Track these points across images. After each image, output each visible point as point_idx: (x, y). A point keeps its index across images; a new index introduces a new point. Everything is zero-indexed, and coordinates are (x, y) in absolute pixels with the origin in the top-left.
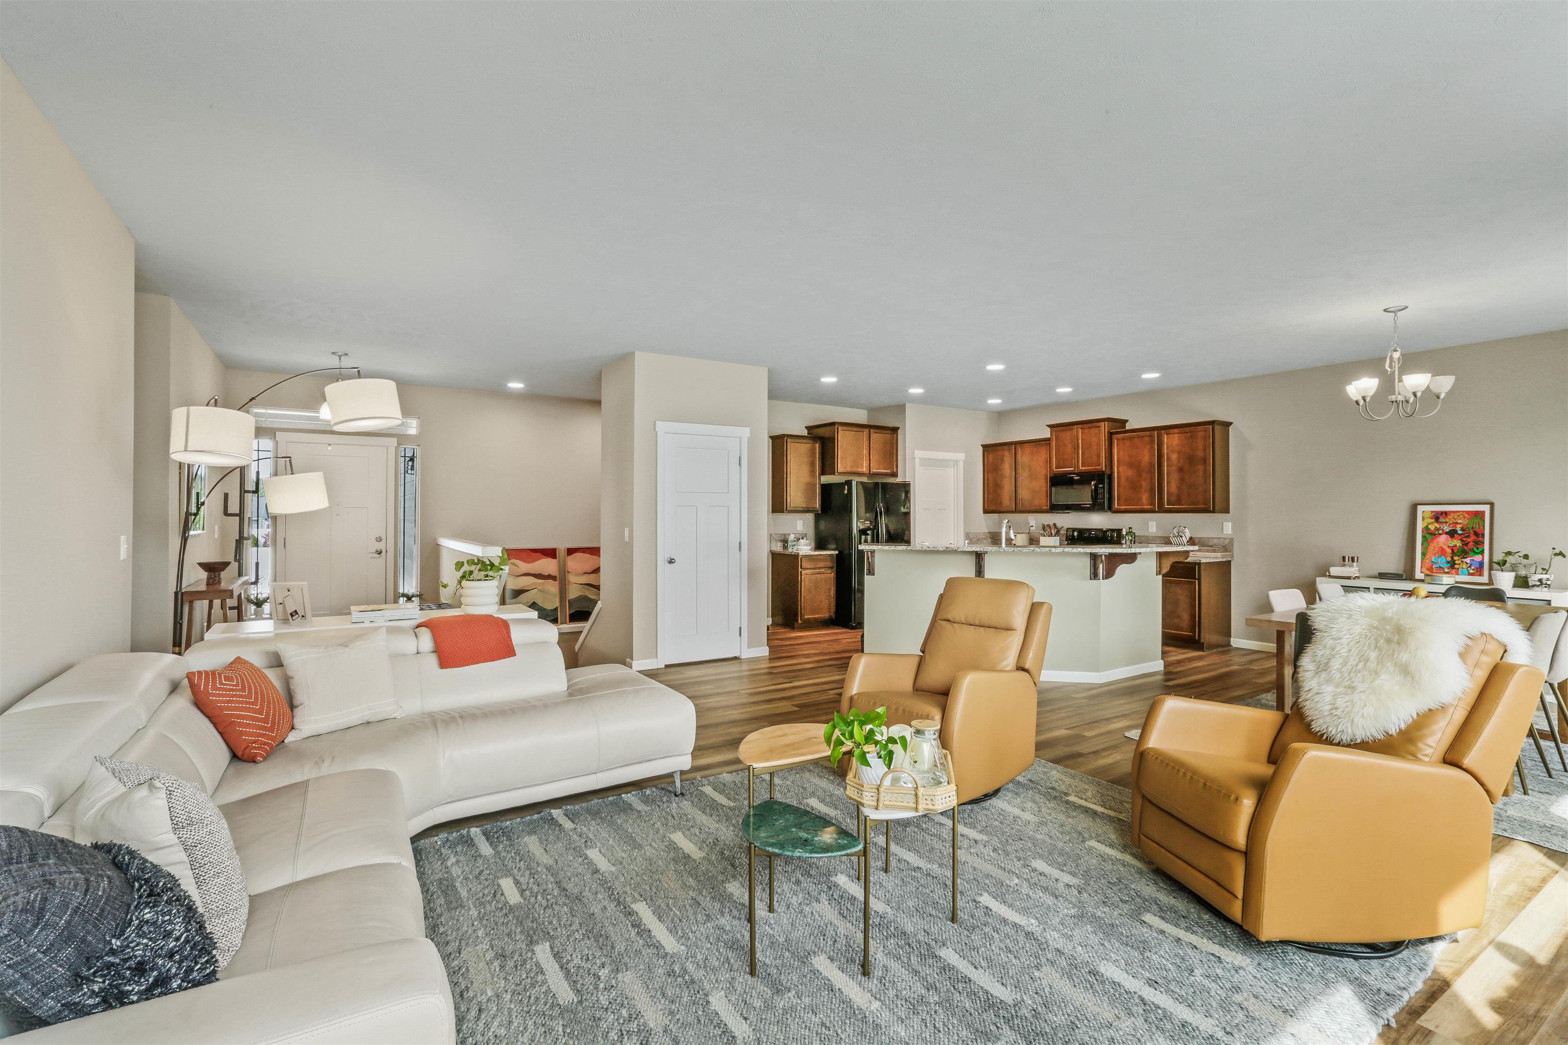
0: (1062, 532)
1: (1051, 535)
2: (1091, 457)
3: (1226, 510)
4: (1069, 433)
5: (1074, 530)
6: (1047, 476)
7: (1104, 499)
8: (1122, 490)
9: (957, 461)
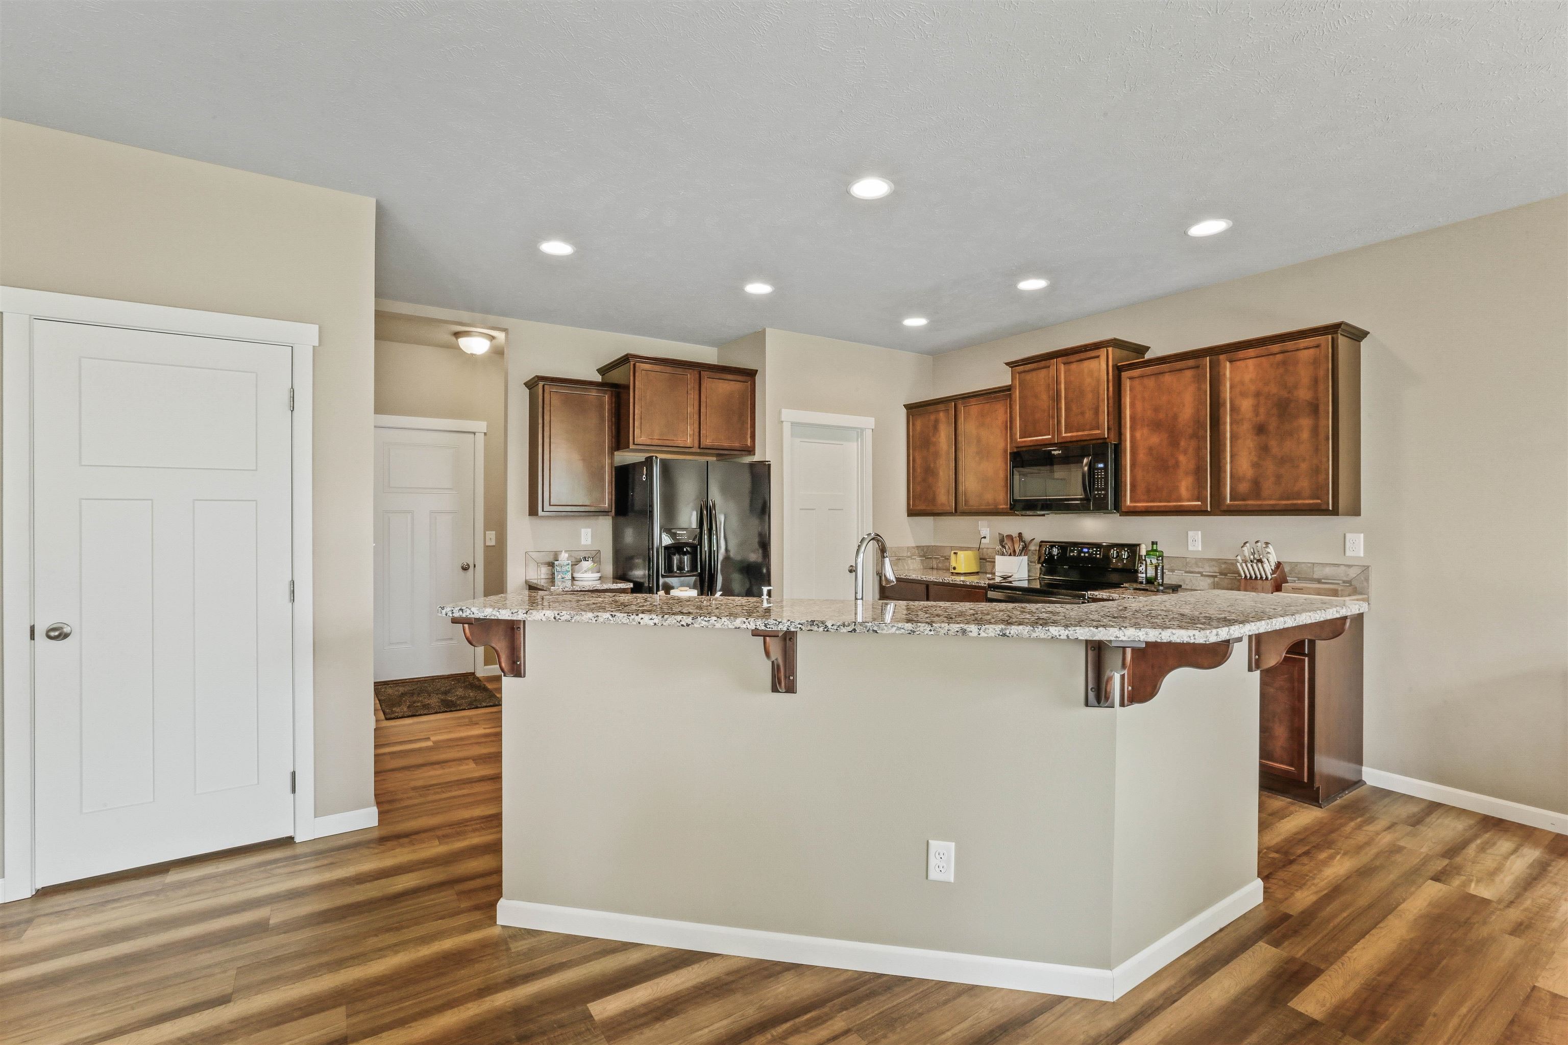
0: (1033, 547)
1: (1014, 553)
2: (1083, 413)
3: (1355, 511)
4: (1043, 373)
5: (1053, 544)
6: (1006, 451)
7: (1106, 489)
8: (1140, 474)
9: (862, 430)
